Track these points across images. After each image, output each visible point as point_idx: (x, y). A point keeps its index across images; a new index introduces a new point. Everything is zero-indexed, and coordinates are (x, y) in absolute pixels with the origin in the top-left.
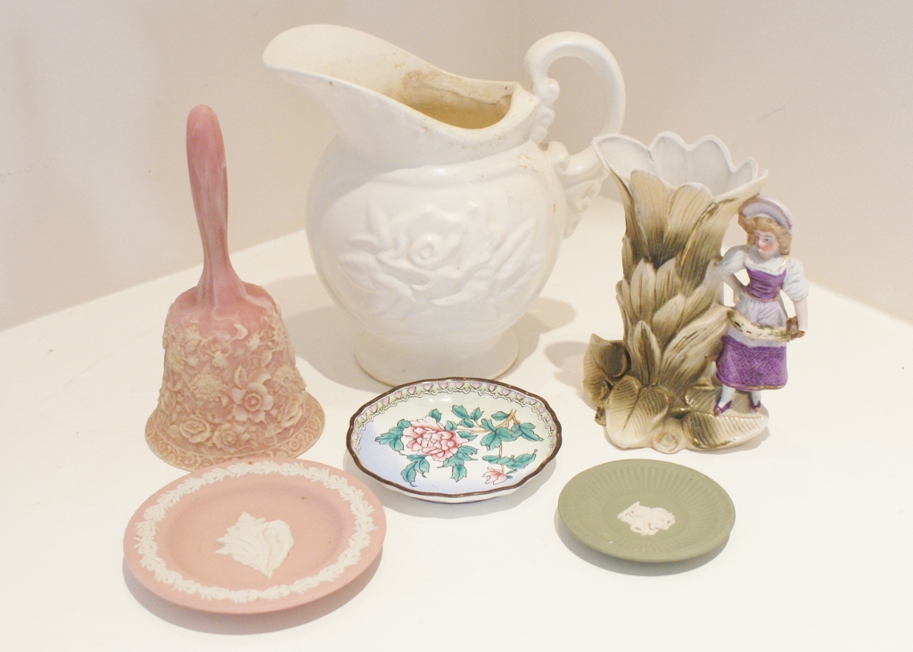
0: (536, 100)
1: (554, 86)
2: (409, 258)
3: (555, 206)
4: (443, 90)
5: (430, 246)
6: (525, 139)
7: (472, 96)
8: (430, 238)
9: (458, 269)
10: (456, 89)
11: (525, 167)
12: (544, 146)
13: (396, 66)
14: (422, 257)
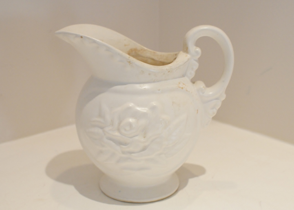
0: (189, 56)
1: (198, 49)
2: (119, 130)
3: (197, 110)
4: (147, 57)
5: (130, 125)
6: (183, 76)
7: (160, 60)
8: (131, 120)
9: (145, 137)
10: (153, 57)
11: (182, 88)
12: (193, 82)
13: (125, 45)
14: (125, 130)
